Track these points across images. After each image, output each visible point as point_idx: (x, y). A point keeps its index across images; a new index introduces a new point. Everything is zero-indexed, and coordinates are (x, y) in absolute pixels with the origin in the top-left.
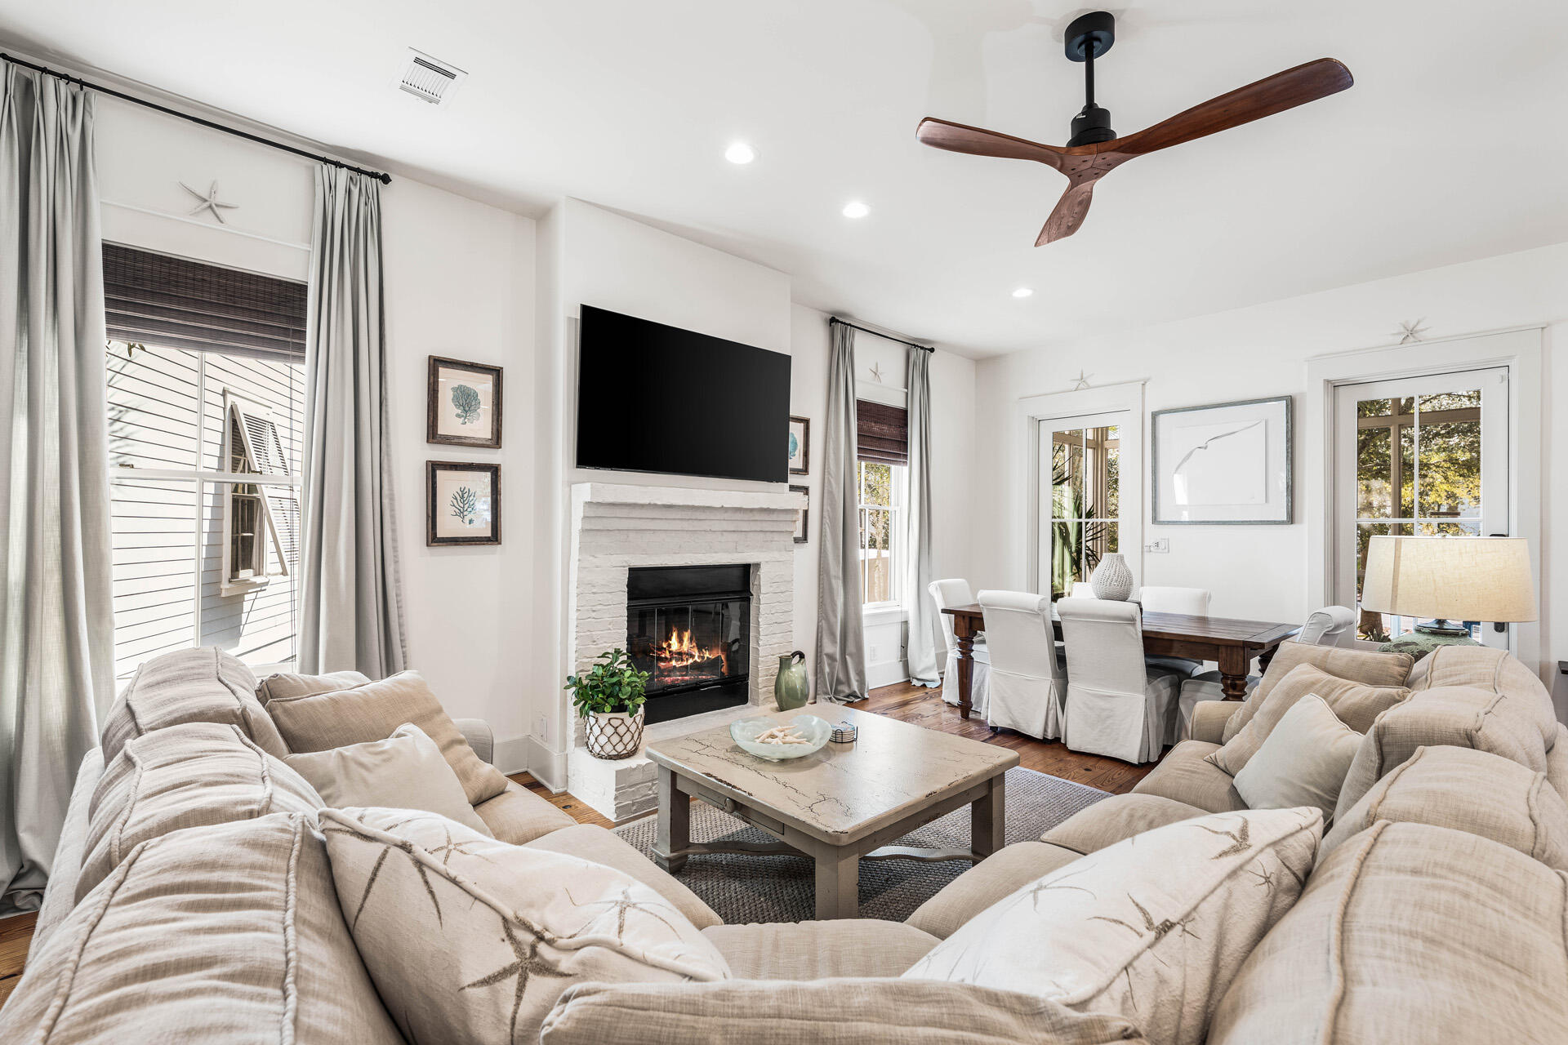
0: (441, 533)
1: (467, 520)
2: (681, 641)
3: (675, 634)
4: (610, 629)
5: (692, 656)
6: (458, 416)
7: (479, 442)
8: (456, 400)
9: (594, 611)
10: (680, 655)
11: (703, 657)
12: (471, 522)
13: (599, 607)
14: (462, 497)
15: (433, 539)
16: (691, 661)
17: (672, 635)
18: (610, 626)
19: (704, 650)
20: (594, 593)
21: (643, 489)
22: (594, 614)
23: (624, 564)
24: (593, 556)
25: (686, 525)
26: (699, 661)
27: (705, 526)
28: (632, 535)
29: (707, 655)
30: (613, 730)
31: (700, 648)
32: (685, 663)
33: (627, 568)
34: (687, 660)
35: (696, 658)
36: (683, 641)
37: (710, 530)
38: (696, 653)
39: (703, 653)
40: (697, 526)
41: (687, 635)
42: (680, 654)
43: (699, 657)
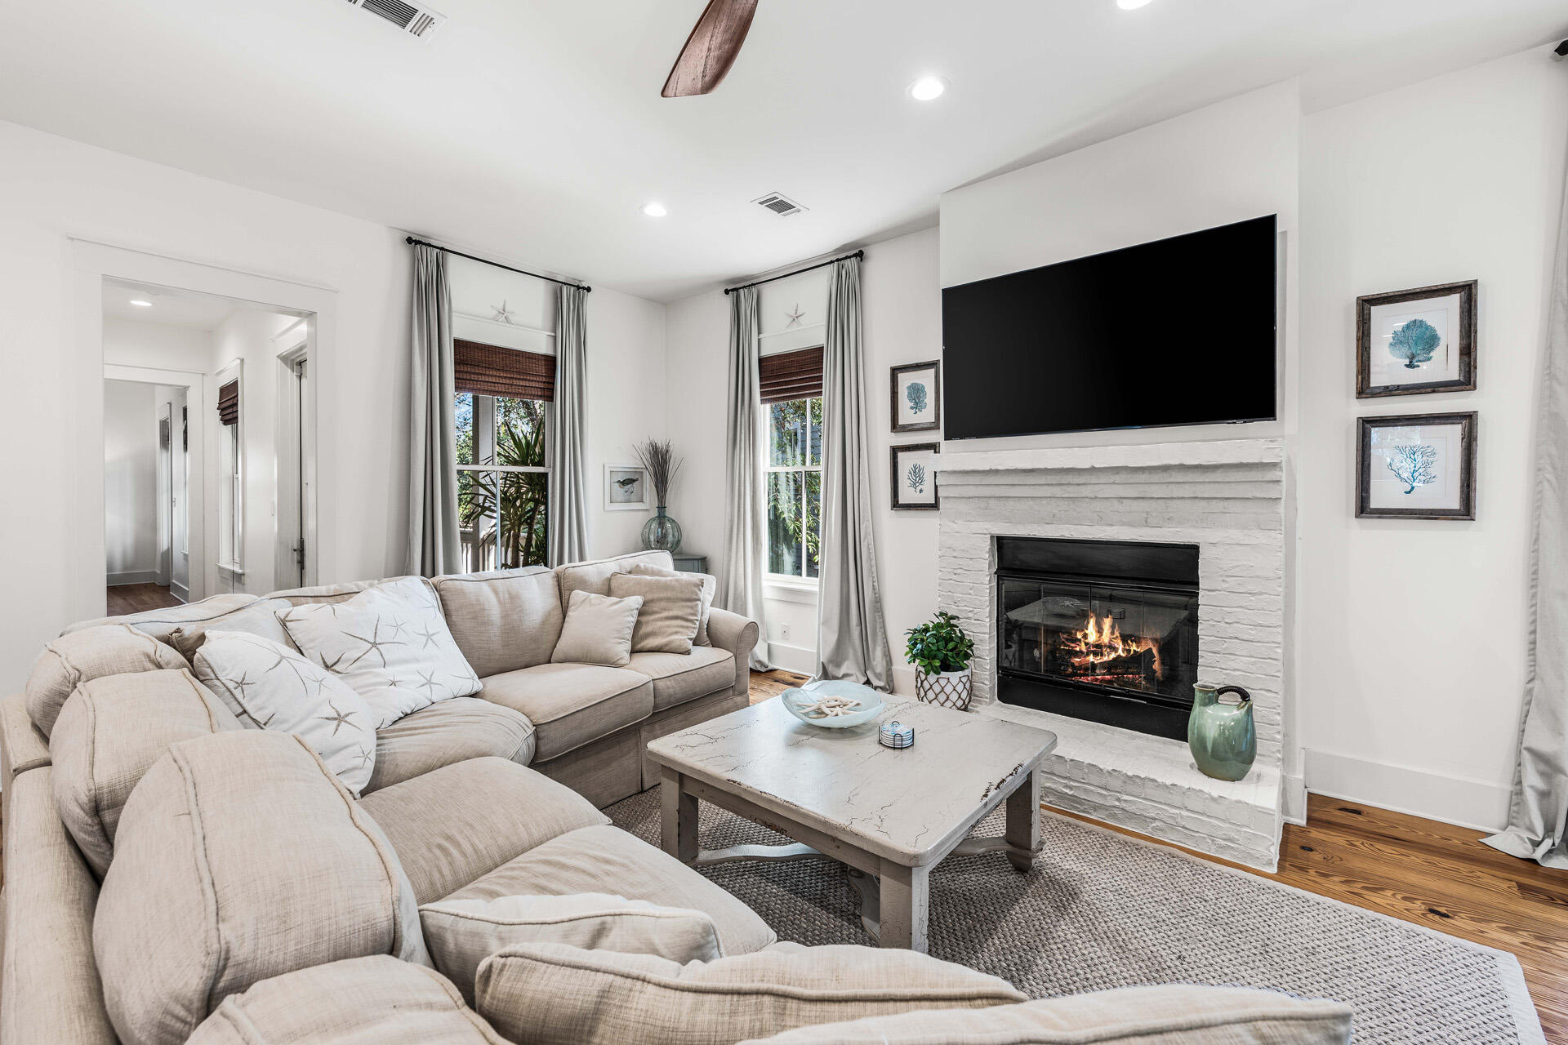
0: (901, 501)
1: (918, 489)
2: (1100, 631)
3: (1092, 622)
4: (970, 594)
5: (1115, 649)
6: (912, 408)
7: (926, 426)
8: (910, 395)
9: (955, 574)
10: (1098, 649)
11: (1129, 651)
12: (921, 491)
13: (959, 571)
14: (915, 472)
15: (896, 504)
16: (1113, 656)
17: (1088, 623)
18: (971, 592)
19: (1129, 642)
20: (955, 557)
21: (983, 455)
22: (955, 577)
23: (985, 532)
24: (954, 522)
25: (1058, 491)
26: (1123, 655)
27: (1086, 491)
28: (993, 502)
29: (1134, 647)
30: (945, 690)
31: (1125, 639)
32: (1105, 659)
33: (989, 536)
34: (1109, 654)
35: (1120, 652)
36: (1102, 629)
37: (1096, 497)
38: (1120, 645)
39: (1129, 645)
40: (1072, 492)
41: (1107, 623)
42: (1098, 646)
43: (1123, 650)
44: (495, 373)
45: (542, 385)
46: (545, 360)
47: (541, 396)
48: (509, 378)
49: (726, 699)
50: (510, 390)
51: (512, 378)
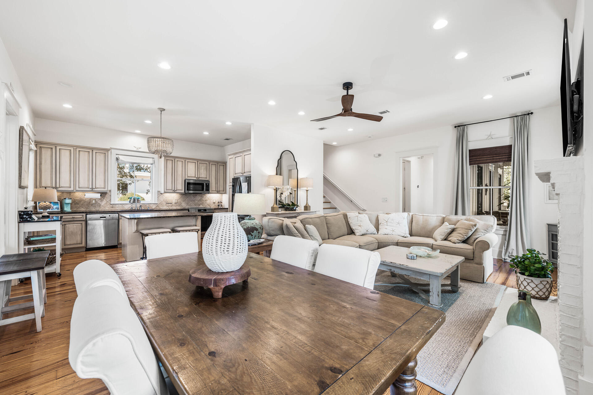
44: (486, 157)
45: (507, 157)
46: (509, 147)
47: (508, 160)
48: (492, 157)
49: (469, 263)
50: (493, 161)
51: (494, 157)
